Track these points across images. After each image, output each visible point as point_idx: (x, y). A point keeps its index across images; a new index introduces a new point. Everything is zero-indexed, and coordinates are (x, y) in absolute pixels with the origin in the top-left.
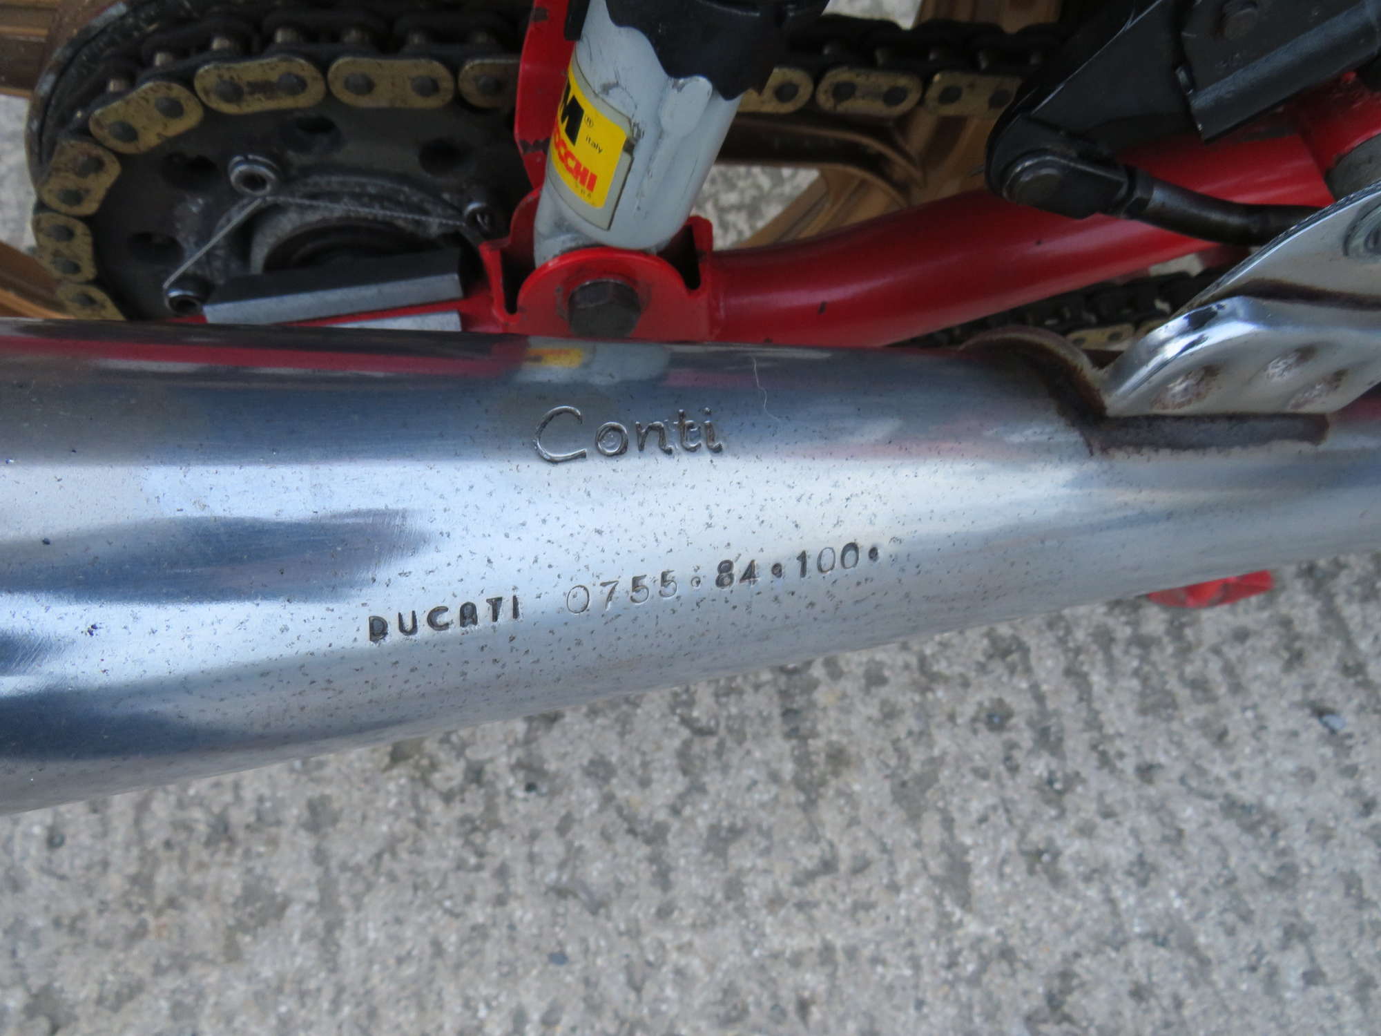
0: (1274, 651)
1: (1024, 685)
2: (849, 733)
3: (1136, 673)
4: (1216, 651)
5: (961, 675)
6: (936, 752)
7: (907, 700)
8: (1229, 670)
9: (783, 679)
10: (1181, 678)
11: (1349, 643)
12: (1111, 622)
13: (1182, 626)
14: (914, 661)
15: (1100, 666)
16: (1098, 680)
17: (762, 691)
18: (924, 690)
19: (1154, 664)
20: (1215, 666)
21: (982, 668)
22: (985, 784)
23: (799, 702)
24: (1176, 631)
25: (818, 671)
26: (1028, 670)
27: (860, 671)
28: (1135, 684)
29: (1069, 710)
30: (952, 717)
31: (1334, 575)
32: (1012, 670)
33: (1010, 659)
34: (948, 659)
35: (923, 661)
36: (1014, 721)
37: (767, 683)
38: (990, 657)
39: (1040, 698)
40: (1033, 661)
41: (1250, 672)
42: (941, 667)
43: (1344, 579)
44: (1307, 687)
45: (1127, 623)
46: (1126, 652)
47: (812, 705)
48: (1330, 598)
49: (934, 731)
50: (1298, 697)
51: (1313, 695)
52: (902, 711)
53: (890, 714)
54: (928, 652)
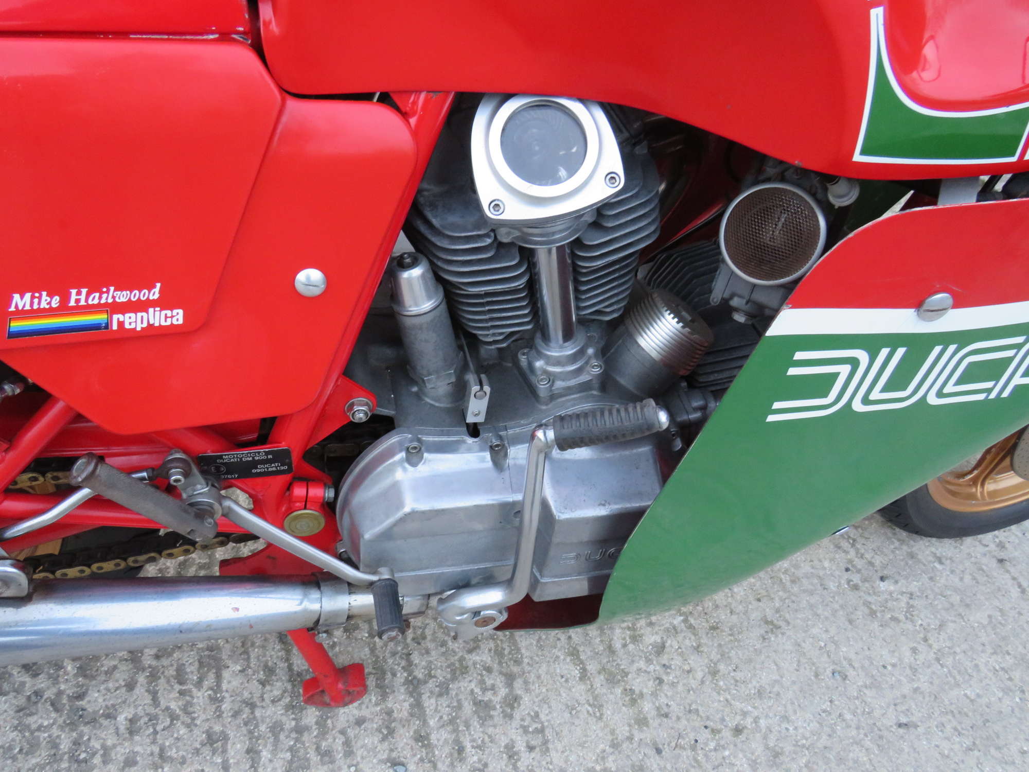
0: (379, 730)
1: (219, 760)
3: (291, 749)
4: (343, 732)
5: (183, 757)
8: (347, 743)
10: (318, 749)
11: (425, 722)
12: (284, 719)
13: (328, 718)
14: (156, 750)
15: (270, 747)
16: (265, 754)
19: (303, 743)
20: (340, 740)
21: (197, 752)
24: (321, 724)
25: (97, 760)
26: (224, 751)
27: (122, 759)
28: (288, 755)
31: (426, 682)
32: (214, 752)
33: (215, 745)
34: (178, 747)
35: (162, 750)
38: (203, 745)
40: (229, 746)
41: (360, 743)
42: (172, 753)
43: (431, 684)
44: (392, 750)
45: (294, 719)
46: (287, 737)
48: (420, 695)
50: (385, 756)
51: (394, 755)
54: (167, 744)
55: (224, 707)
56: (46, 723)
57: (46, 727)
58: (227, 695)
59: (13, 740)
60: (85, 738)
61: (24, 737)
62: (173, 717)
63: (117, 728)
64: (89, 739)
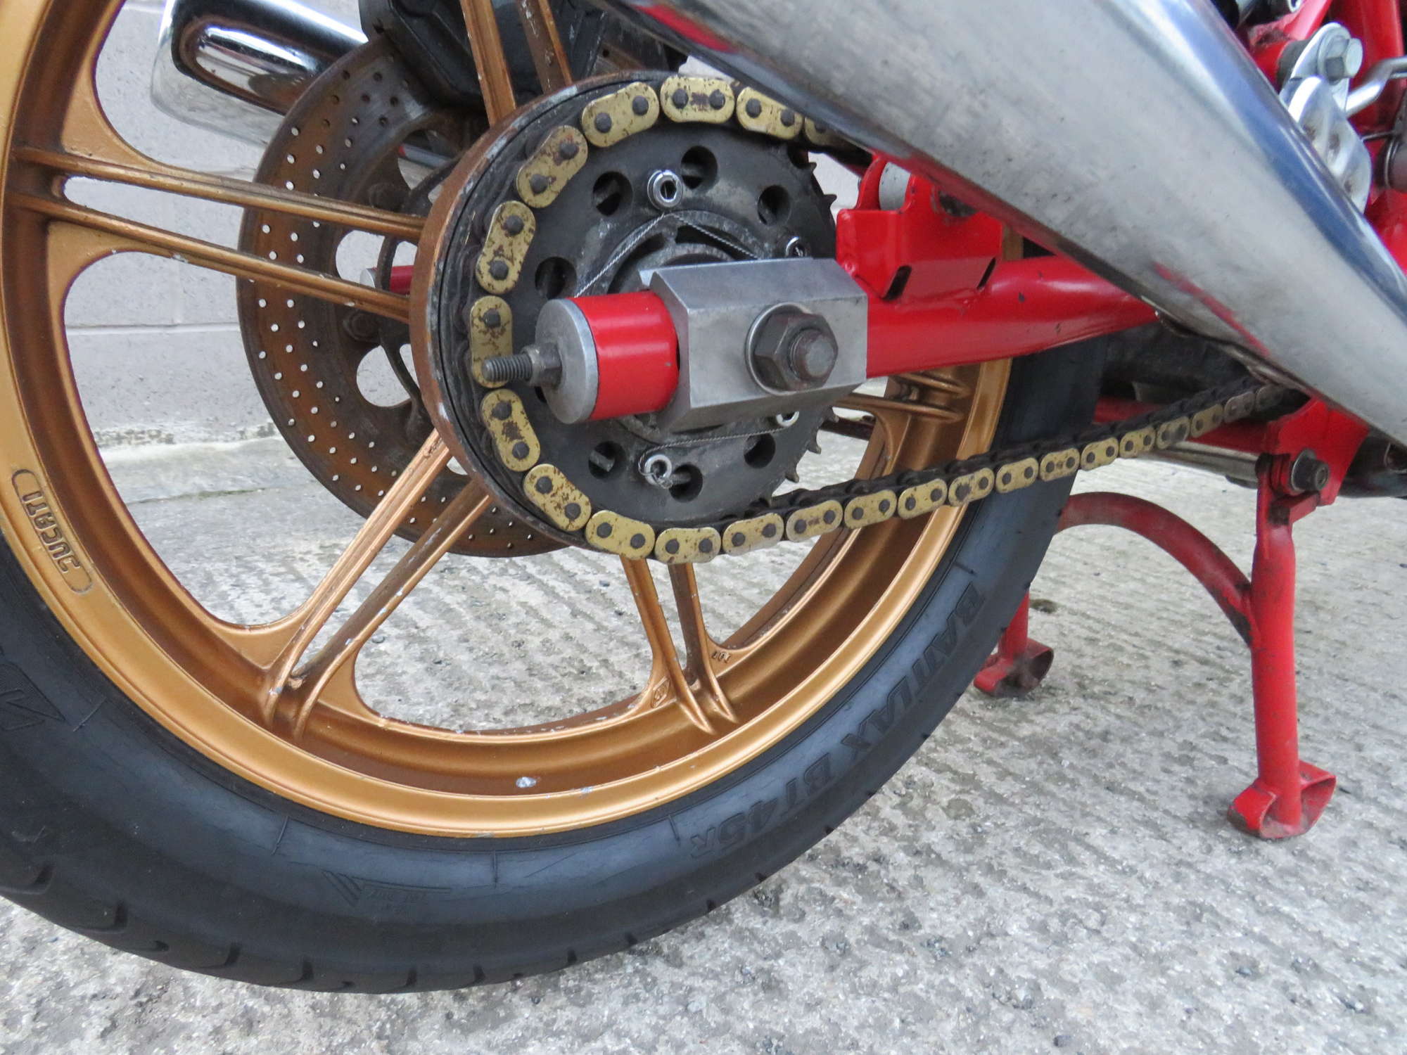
1: (1239, 935)
2: (1135, 1036)
3: (1311, 895)
4: (1347, 859)
5: (1181, 946)
6: (1229, 1021)
7: (1155, 985)
9: (1025, 1014)
12: (1250, 867)
13: (1303, 852)
14: (1128, 951)
15: (1279, 899)
16: (1289, 909)
17: (1014, 1031)
18: (1163, 972)
19: (1316, 884)
21: (1191, 934)
22: (1300, 1028)
23: (1060, 1029)
25: (1051, 993)
26: (1229, 922)
27: (1090, 977)
28: (1319, 902)
29: (1295, 939)
30: (1209, 983)
32: (1216, 926)
33: (1204, 920)
34: (1155, 938)
35: (1134, 947)
36: (1262, 966)
37: (1014, 1022)
38: (1188, 924)
39: (1263, 940)
40: (1225, 914)
41: (1388, 865)
42: (1155, 947)
45: (1262, 864)
46: (1286, 883)
47: (1074, 1025)
49: (1208, 1001)
52: (1161, 997)
53: (1154, 1005)
54: (1134, 939)
55: (1147, 875)
56: (900, 973)
57: (907, 974)
58: (1132, 862)
59: (872, 1010)
60: (992, 972)
61: (885, 1000)
62: (1097, 908)
63: (1027, 944)
64: (1000, 971)
